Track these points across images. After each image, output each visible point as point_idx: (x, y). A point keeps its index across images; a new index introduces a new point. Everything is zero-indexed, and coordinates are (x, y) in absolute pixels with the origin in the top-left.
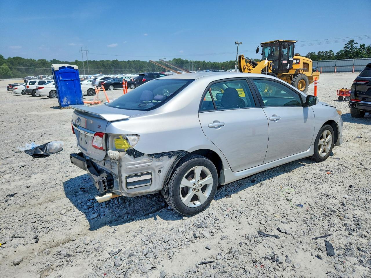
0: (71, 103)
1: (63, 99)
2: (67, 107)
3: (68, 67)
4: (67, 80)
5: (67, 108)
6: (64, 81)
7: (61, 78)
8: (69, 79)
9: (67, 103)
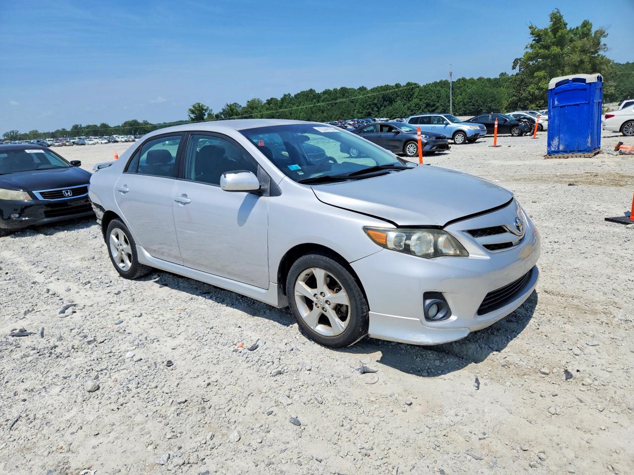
0: (564, 148)
1: (553, 141)
2: (556, 155)
3: (575, 80)
4: (567, 106)
5: (556, 158)
6: (561, 107)
7: (556, 103)
8: (571, 104)
9: (559, 148)
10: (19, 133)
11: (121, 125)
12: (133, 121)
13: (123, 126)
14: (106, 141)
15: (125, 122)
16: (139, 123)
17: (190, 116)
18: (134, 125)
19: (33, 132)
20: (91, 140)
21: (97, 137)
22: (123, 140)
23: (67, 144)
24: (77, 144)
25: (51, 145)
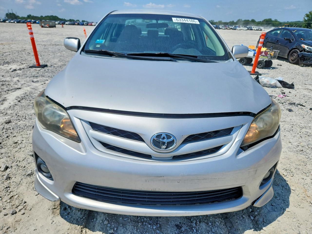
10: (214, 21)
11: (262, 21)
12: (269, 19)
13: (262, 22)
14: (247, 29)
15: (264, 19)
16: (272, 21)
17: (304, 18)
18: (269, 21)
19: (220, 21)
20: (239, 28)
21: (243, 26)
22: (255, 29)
23: (228, 28)
24: (233, 29)
25: (221, 28)
